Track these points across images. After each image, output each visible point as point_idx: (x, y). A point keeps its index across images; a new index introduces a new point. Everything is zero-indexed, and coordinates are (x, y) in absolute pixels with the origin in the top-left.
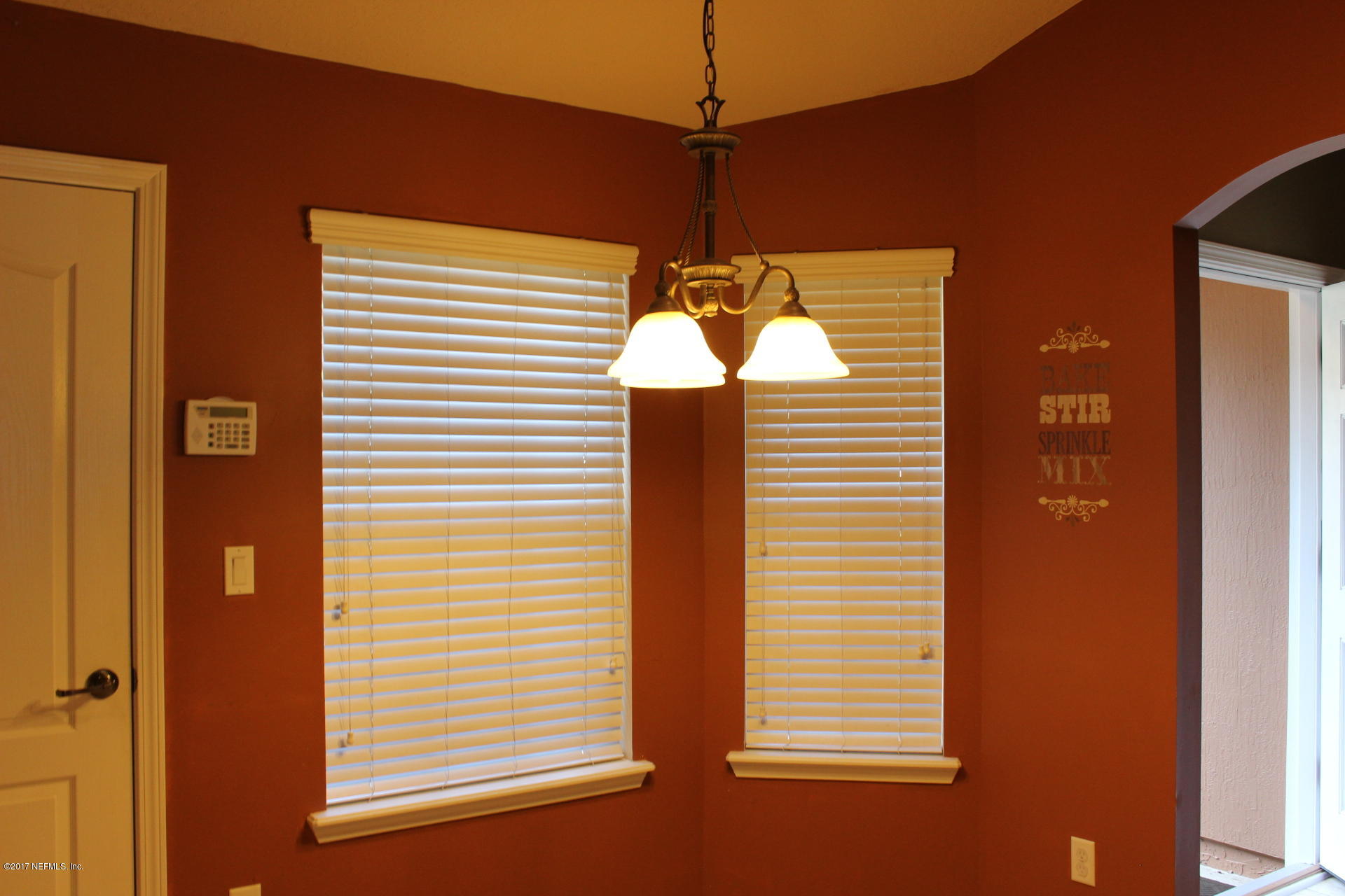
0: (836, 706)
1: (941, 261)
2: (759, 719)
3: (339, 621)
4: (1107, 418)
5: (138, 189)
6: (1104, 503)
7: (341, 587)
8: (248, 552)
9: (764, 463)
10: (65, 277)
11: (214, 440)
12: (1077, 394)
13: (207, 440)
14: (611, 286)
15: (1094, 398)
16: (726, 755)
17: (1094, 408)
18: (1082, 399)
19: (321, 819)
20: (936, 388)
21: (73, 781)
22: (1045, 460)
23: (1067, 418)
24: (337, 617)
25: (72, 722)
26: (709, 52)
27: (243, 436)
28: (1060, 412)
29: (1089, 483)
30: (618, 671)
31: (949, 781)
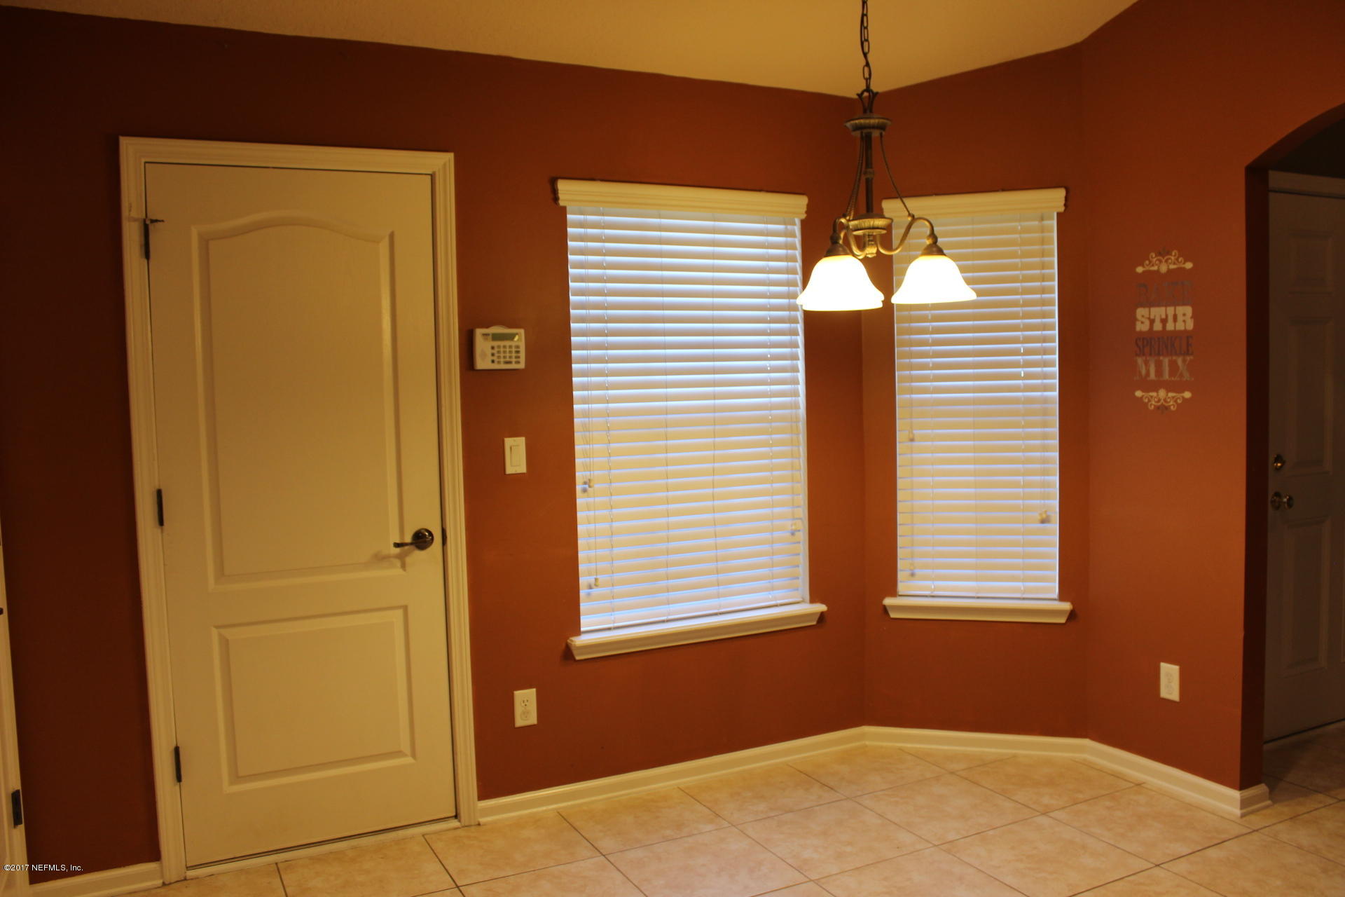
0: (972, 561)
1: (1054, 199)
2: (910, 572)
3: (586, 494)
4: (1190, 325)
5: (434, 173)
6: (1187, 395)
7: (587, 467)
8: (521, 441)
9: (912, 367)
10: (386, 242)
11: (495, 358)
12: (1166, 306)
13: (491, 358)
14: (786, 228)
15: (1180, 310)
16: (882, 600)
17: (1180, 318)
18: (1170, 310)
19: (579, 641)
20: (1051, 303)
21: (405, 608)
22: (1140, 360)
23: (1158, 327)
24: (585, 491)
25: (403, 566)
26: (865, 55)
27: (516, 355)
28: (1152, 322)
29: (1176, 378)
30: (797, 533)
31: (1063, 620)
